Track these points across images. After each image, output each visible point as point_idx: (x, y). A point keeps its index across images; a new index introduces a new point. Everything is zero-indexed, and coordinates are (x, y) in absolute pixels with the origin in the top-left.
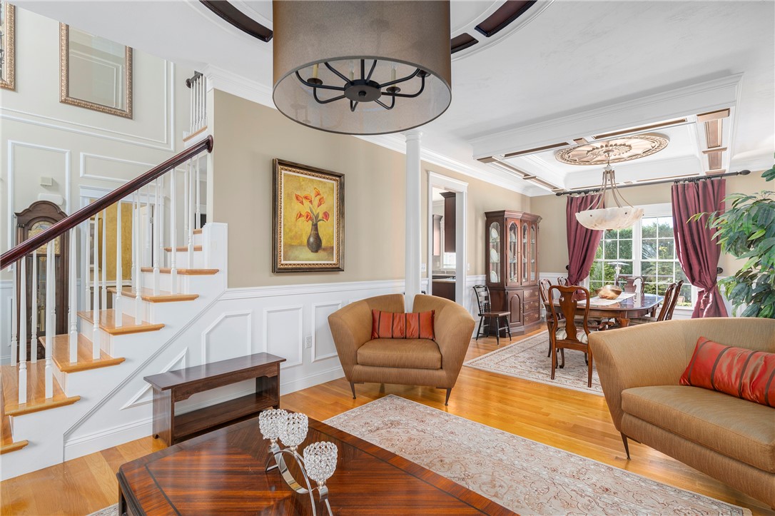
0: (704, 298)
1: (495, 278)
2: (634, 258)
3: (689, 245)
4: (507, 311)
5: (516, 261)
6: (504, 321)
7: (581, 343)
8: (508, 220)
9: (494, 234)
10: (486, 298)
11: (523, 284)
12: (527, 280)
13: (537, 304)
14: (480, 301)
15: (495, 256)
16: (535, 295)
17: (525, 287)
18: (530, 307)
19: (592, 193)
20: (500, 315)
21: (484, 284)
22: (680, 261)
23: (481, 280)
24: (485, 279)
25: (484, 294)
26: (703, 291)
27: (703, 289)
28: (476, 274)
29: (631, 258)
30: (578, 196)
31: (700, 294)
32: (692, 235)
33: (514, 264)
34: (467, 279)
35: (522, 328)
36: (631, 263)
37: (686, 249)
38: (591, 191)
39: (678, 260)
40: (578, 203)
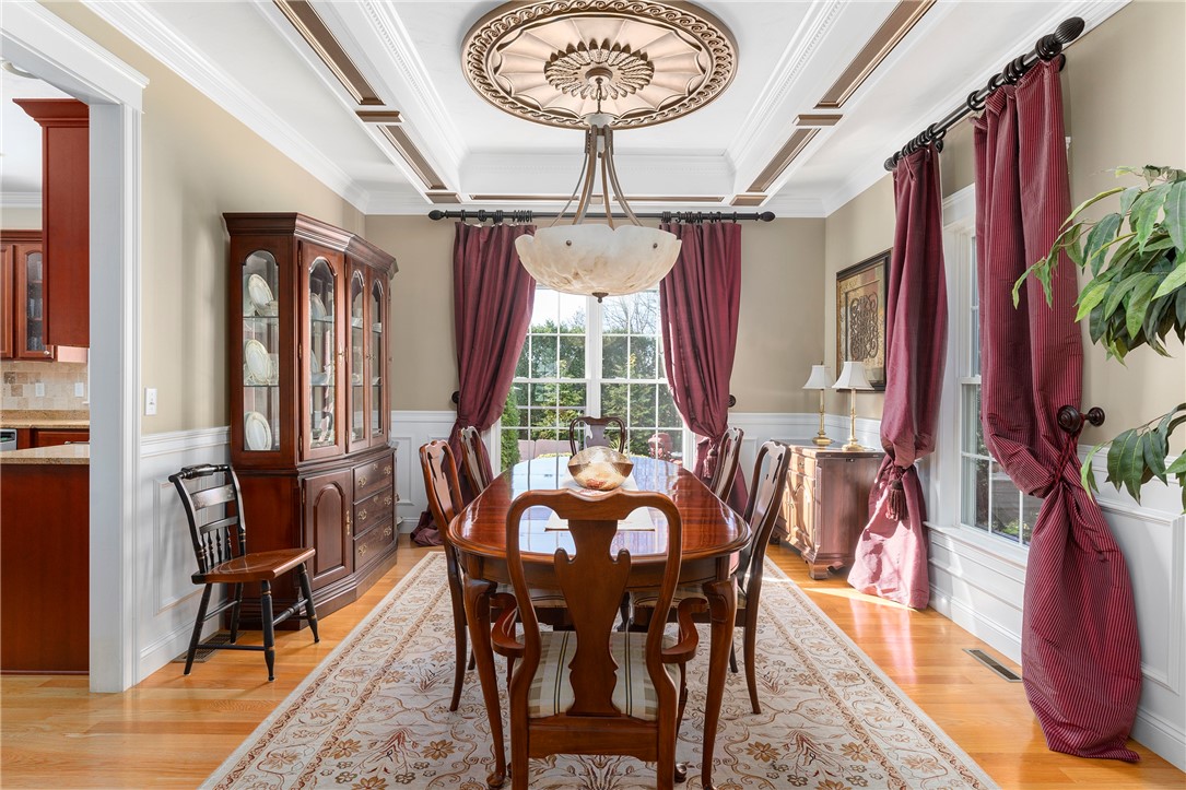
0: (709, 457)
1: (260, 434)
2: (588, 375)
3: (689, 349)
4: (305, 548)
5: (328, 380)
6: (293, 585)
7: (631, 720)
8: (309, 251)
9: (259, 291)
10: (230, 509)
11: (353, 449)
12: (361, 436)
13: (387, 500)
14: (198, 525)
15: (260, 362)
16: (383, 477)
17: (359, 456)
18: (371, 514)
19: (508, 222)
20: (277, 571)
21: (221, 460)
22: (671, 382)
23: (208, 444)
24: (224, 440)
25: (215, 496)
26: (706, 443)
27: (706, 438)
28: (187, 424)
29: (582, 375)
30: (479, 226)
31: (703, 447)
32: (692, 328)
33: (324, 388)
34: (144, 450)
35: (350, 583)
36: (585, 385)
37: (681, 358)
38: (508, 215)
39: (665, 381)
40: (482, 241)
